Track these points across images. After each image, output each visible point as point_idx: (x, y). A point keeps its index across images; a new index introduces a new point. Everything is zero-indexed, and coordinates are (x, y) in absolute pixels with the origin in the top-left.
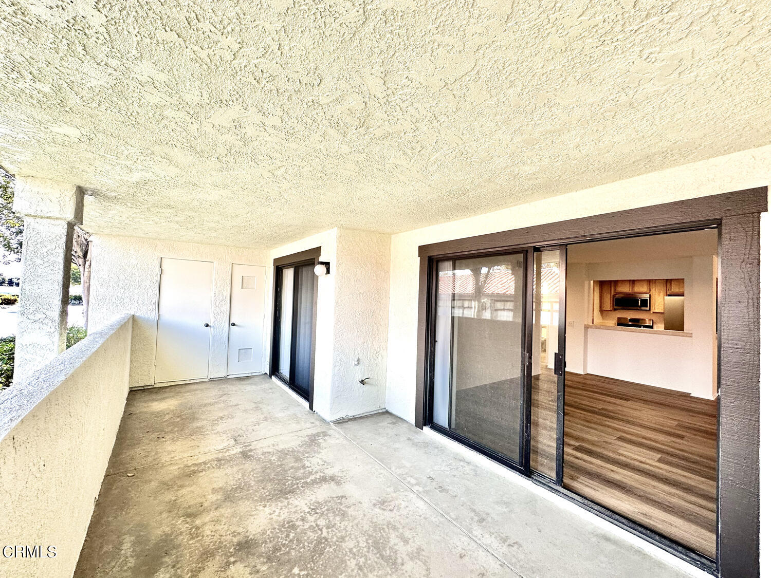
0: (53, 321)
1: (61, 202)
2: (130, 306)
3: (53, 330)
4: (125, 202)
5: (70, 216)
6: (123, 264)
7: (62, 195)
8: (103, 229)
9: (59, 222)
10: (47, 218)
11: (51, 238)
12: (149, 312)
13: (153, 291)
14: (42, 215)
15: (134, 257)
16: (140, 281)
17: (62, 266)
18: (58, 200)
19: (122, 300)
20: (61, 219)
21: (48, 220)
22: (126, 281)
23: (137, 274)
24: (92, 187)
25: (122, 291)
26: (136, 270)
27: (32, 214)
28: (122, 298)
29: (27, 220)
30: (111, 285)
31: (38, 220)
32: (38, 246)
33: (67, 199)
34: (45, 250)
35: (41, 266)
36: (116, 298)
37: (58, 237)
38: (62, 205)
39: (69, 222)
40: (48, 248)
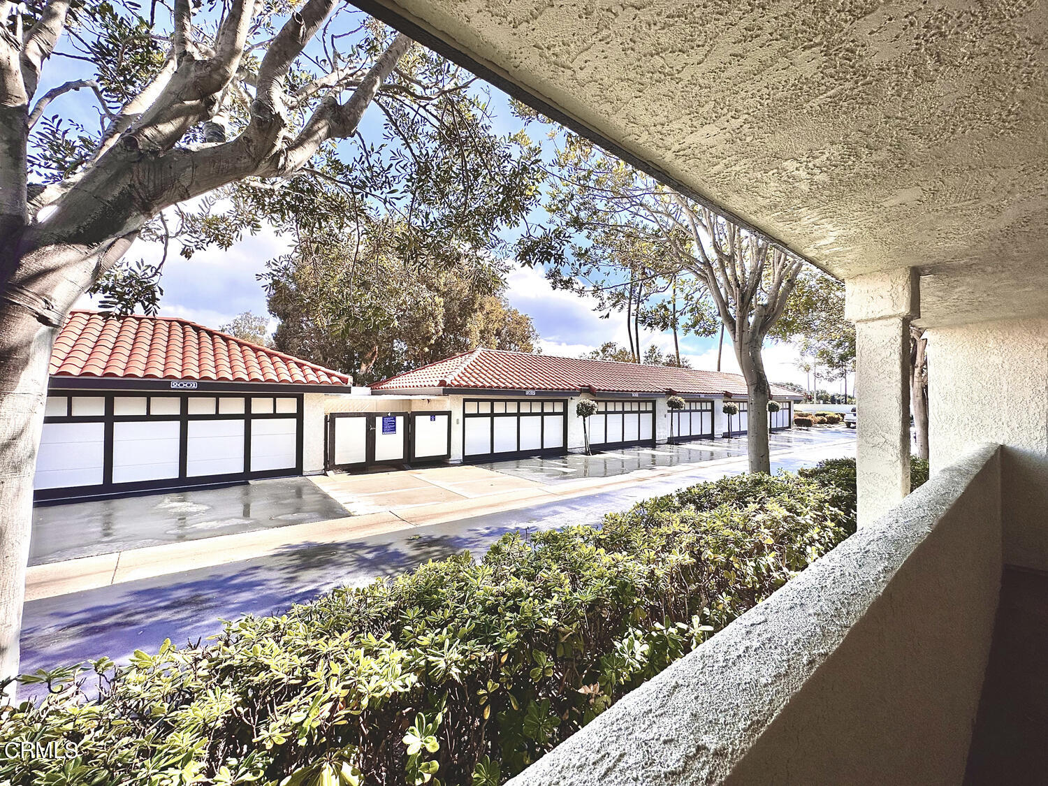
0: (894, 447)
1: (893, 295)
2: (994, 430)
3: (894, 458)
4: (982, 267)
5: (904, 309)
6: (977, 365)
7: (895, 285)
8: (943, 318)
9: (893, 320)
10: (879, 319)
11: (884, 343)
12: (1034, 442)
13: (1038, 407)
14: (873, 316)
15: (996, 352)
16: (1010, 390)
17: (899, 377)
18: (889, 294)
19: (979, 421)
20: (895, 316)
21: (880, 321)
22: (985, 392)
23: (1003, 379)
24: (930, 261)
25: (978, 407)
26: (1002, 372)
27: (864, 318)
28: (978, 418)
29: (858, 327)
30: (960, 398)
31: (870, 324)
32: (872, 355)
33: (900, 289)
34: (879, 358)
35: (876, 379)
36: (970, 418)
37: (892, 341)
38: (895, 297)
39: (904, 318)
40: (883, 356)
